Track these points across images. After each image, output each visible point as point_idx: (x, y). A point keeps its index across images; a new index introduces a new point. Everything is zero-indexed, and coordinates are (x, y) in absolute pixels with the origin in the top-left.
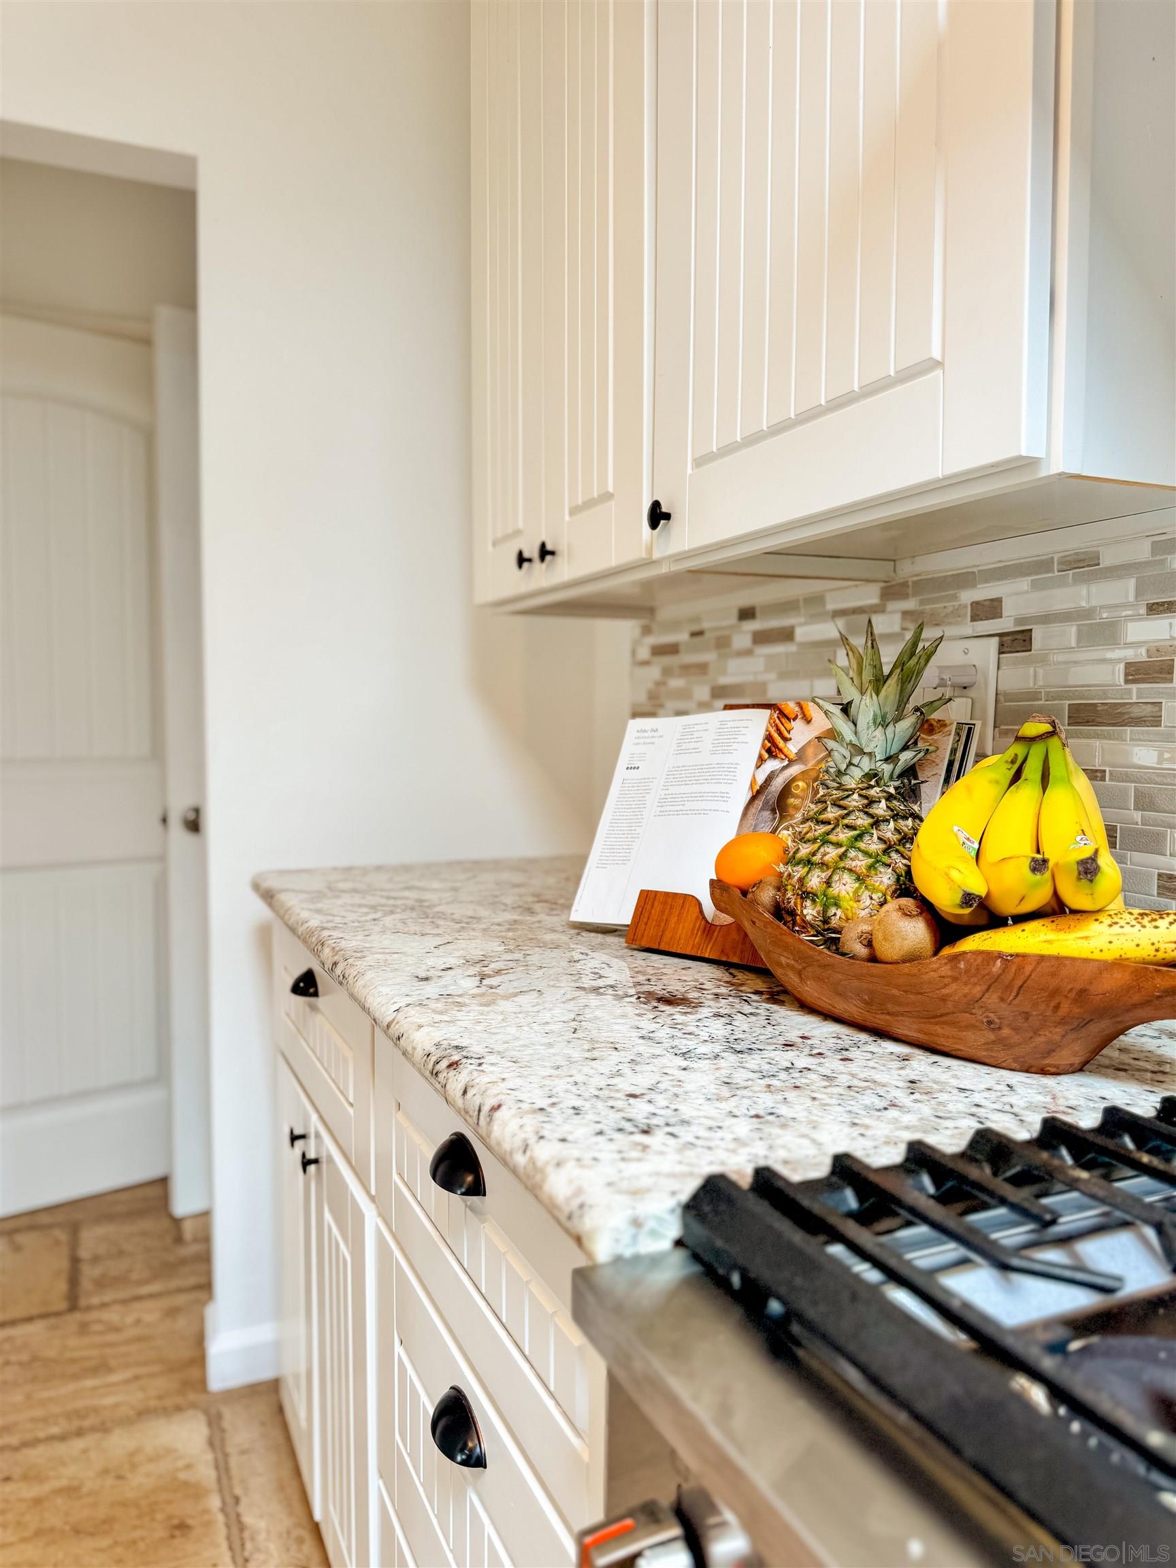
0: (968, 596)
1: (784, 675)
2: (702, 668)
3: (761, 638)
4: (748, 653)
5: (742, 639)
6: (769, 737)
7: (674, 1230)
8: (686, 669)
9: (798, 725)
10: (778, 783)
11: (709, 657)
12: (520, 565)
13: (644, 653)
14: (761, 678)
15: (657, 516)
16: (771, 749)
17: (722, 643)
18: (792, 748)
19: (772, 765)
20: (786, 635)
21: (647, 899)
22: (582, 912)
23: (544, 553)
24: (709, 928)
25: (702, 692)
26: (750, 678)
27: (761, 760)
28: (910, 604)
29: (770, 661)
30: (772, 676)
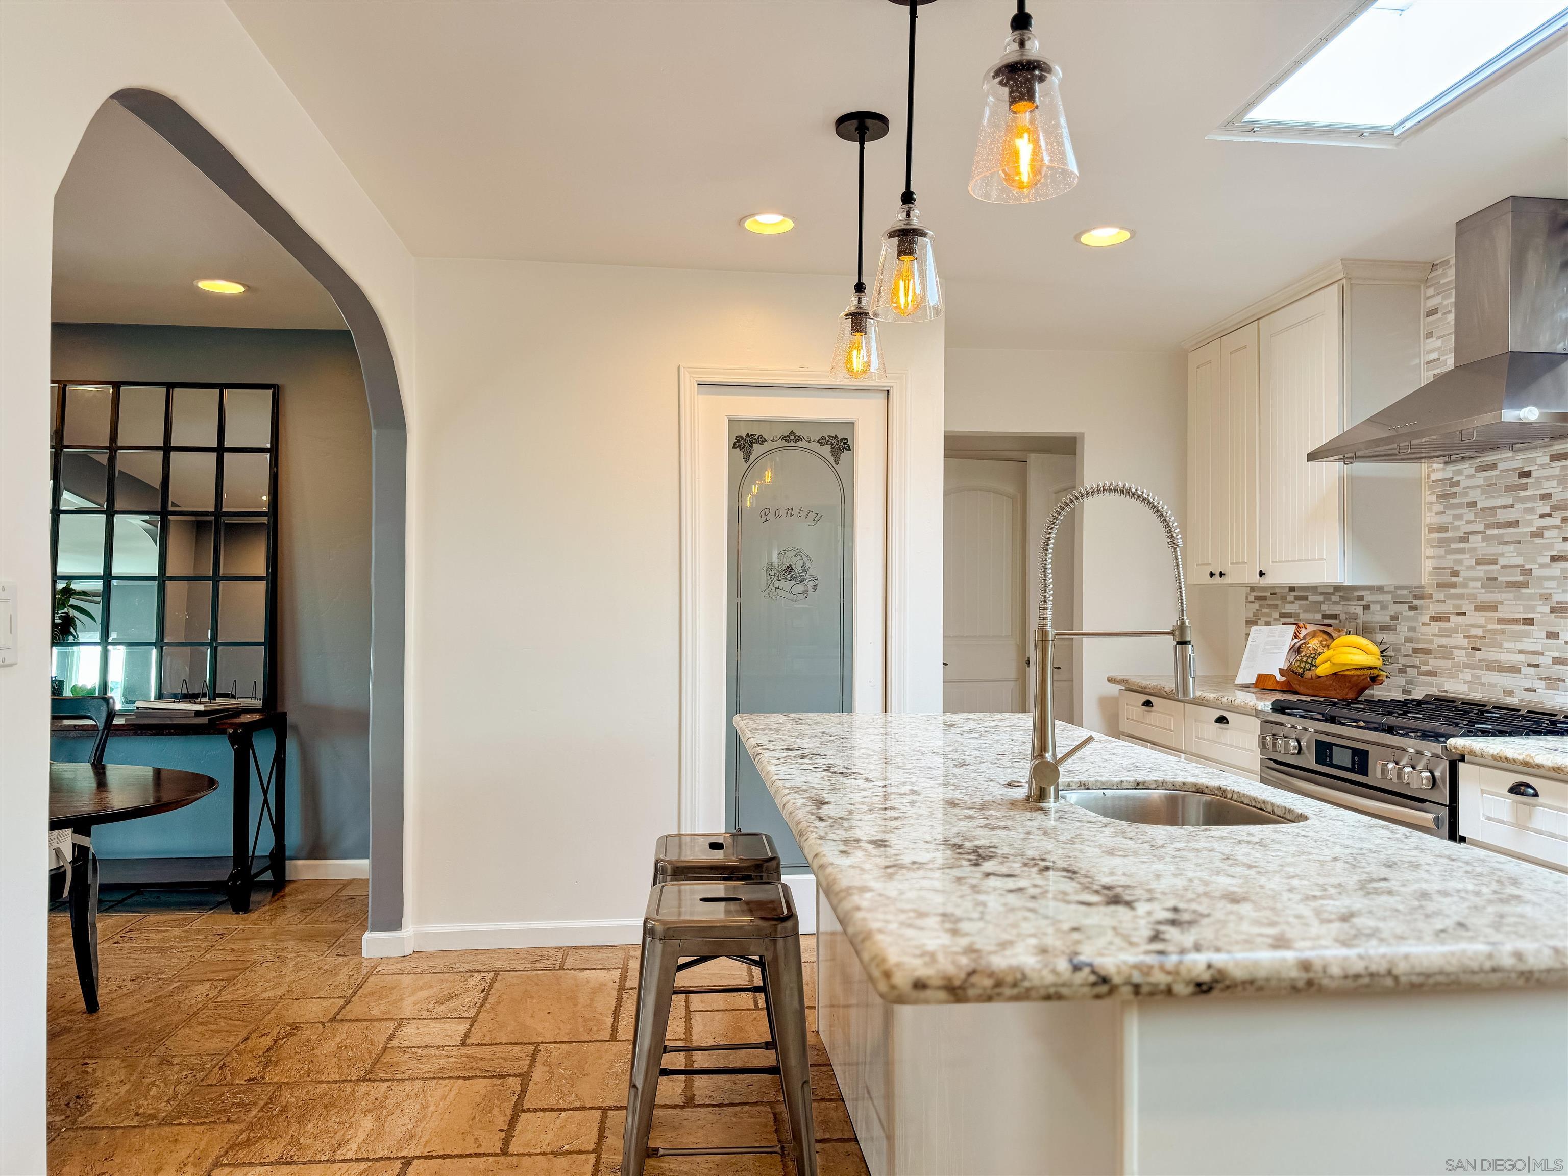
0: (1356, 594)
1: (1305, 611)
2: (1276, 606)
3: (1297, 598)
4: (1293, 603)
5: (1290, 598)
6: (1295, 633)
7: (1271, 707)
8: (1269, 606)
9: (1303, 630)
10: (1297, 645)
11: (1279, 602)
12: (1211, 577)
13: (1251, 598)
14: (1297, 612)
15: (1261, 574)
16: (1296, 636)
17: (1284, 598)
18: (1301, 636)
19: (1296, 640)
20: (1306, 598)
21: (1260, 676)
22: (1239, 681)
23: (1221, 574)
24: (1278, 682)
25: (1276, 615)
26: (1294, 611)
27: (1293, 639)
28: (1341, 594)
29: (1300, 607)
30: (1301, 611)
